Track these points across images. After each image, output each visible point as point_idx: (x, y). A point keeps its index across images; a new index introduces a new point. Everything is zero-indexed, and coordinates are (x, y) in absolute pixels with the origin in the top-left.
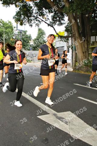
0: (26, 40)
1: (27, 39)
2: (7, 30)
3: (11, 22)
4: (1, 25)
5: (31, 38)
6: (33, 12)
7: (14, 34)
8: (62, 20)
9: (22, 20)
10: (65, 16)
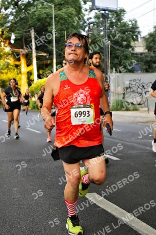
0: (123, 40)
1: (125, 38)
2: (63, 12)
5: (139, 32)
7: (85, 22)
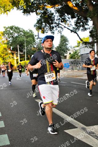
2: (28, 39)
3: (32, 31)
4: (22, 34)
5: (54, 46)
6: (54, 19)
7: (36, 43)
8: (86, 24)
9: (44, 28)
10: (89, 21)
